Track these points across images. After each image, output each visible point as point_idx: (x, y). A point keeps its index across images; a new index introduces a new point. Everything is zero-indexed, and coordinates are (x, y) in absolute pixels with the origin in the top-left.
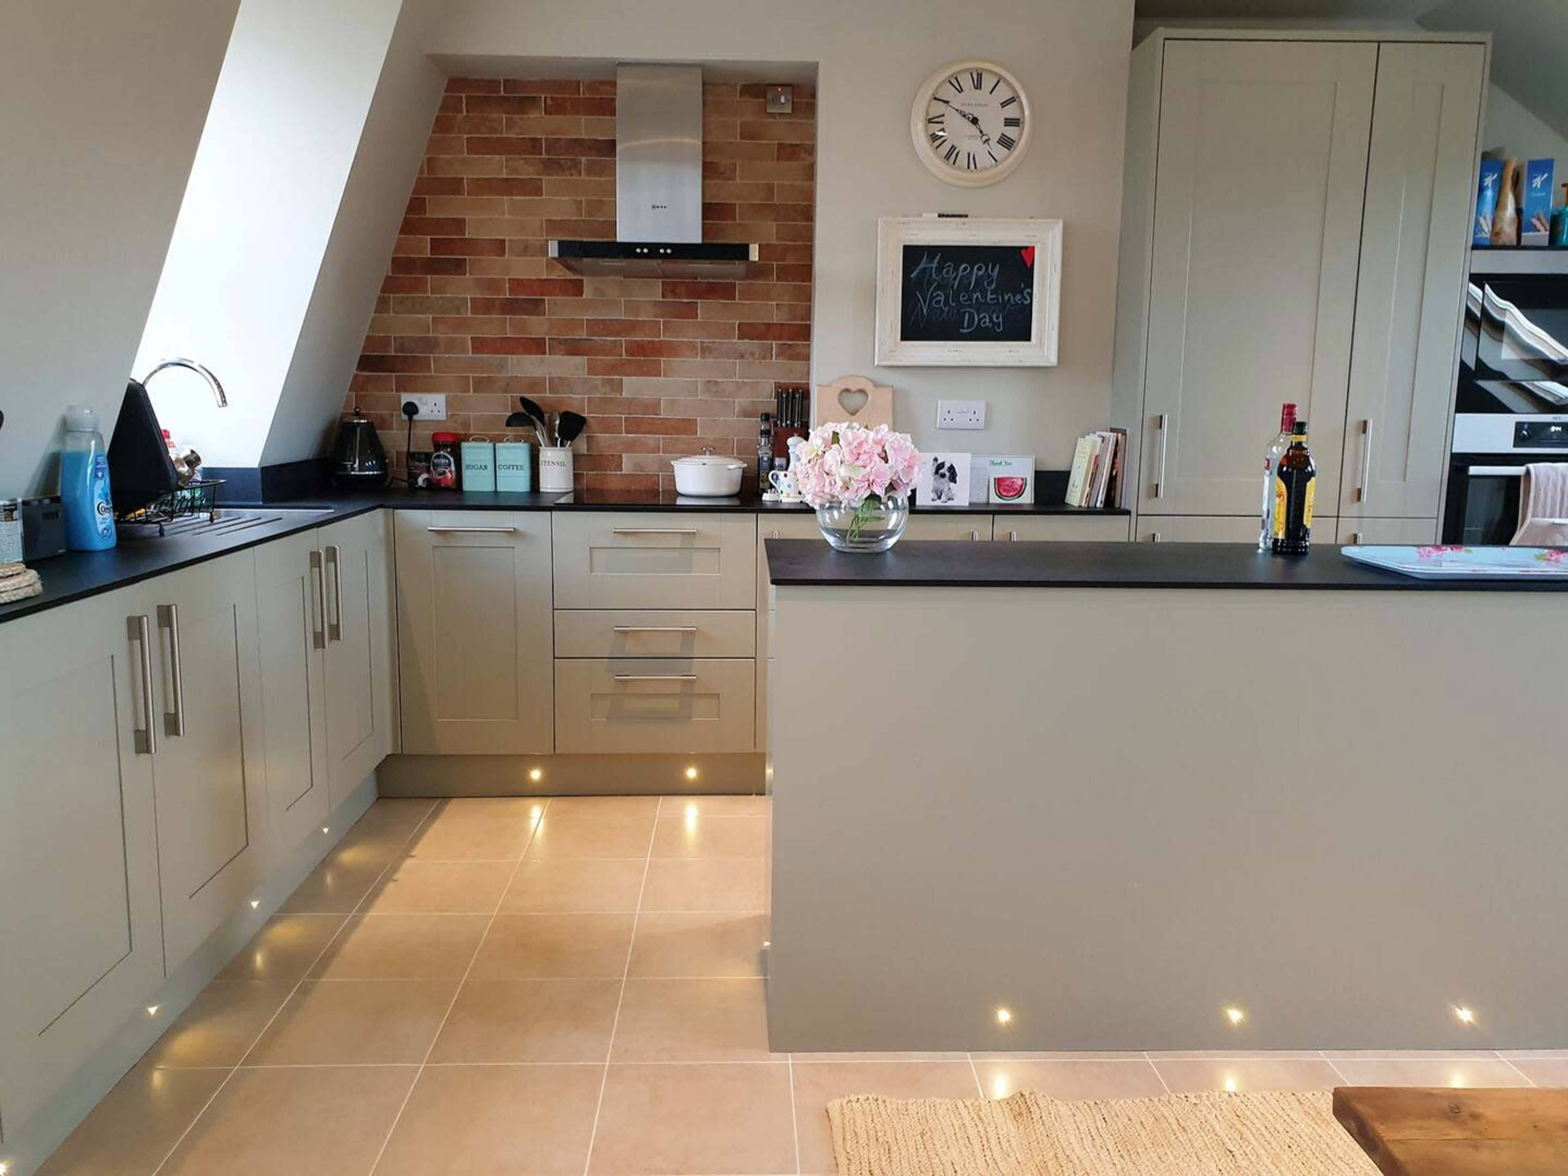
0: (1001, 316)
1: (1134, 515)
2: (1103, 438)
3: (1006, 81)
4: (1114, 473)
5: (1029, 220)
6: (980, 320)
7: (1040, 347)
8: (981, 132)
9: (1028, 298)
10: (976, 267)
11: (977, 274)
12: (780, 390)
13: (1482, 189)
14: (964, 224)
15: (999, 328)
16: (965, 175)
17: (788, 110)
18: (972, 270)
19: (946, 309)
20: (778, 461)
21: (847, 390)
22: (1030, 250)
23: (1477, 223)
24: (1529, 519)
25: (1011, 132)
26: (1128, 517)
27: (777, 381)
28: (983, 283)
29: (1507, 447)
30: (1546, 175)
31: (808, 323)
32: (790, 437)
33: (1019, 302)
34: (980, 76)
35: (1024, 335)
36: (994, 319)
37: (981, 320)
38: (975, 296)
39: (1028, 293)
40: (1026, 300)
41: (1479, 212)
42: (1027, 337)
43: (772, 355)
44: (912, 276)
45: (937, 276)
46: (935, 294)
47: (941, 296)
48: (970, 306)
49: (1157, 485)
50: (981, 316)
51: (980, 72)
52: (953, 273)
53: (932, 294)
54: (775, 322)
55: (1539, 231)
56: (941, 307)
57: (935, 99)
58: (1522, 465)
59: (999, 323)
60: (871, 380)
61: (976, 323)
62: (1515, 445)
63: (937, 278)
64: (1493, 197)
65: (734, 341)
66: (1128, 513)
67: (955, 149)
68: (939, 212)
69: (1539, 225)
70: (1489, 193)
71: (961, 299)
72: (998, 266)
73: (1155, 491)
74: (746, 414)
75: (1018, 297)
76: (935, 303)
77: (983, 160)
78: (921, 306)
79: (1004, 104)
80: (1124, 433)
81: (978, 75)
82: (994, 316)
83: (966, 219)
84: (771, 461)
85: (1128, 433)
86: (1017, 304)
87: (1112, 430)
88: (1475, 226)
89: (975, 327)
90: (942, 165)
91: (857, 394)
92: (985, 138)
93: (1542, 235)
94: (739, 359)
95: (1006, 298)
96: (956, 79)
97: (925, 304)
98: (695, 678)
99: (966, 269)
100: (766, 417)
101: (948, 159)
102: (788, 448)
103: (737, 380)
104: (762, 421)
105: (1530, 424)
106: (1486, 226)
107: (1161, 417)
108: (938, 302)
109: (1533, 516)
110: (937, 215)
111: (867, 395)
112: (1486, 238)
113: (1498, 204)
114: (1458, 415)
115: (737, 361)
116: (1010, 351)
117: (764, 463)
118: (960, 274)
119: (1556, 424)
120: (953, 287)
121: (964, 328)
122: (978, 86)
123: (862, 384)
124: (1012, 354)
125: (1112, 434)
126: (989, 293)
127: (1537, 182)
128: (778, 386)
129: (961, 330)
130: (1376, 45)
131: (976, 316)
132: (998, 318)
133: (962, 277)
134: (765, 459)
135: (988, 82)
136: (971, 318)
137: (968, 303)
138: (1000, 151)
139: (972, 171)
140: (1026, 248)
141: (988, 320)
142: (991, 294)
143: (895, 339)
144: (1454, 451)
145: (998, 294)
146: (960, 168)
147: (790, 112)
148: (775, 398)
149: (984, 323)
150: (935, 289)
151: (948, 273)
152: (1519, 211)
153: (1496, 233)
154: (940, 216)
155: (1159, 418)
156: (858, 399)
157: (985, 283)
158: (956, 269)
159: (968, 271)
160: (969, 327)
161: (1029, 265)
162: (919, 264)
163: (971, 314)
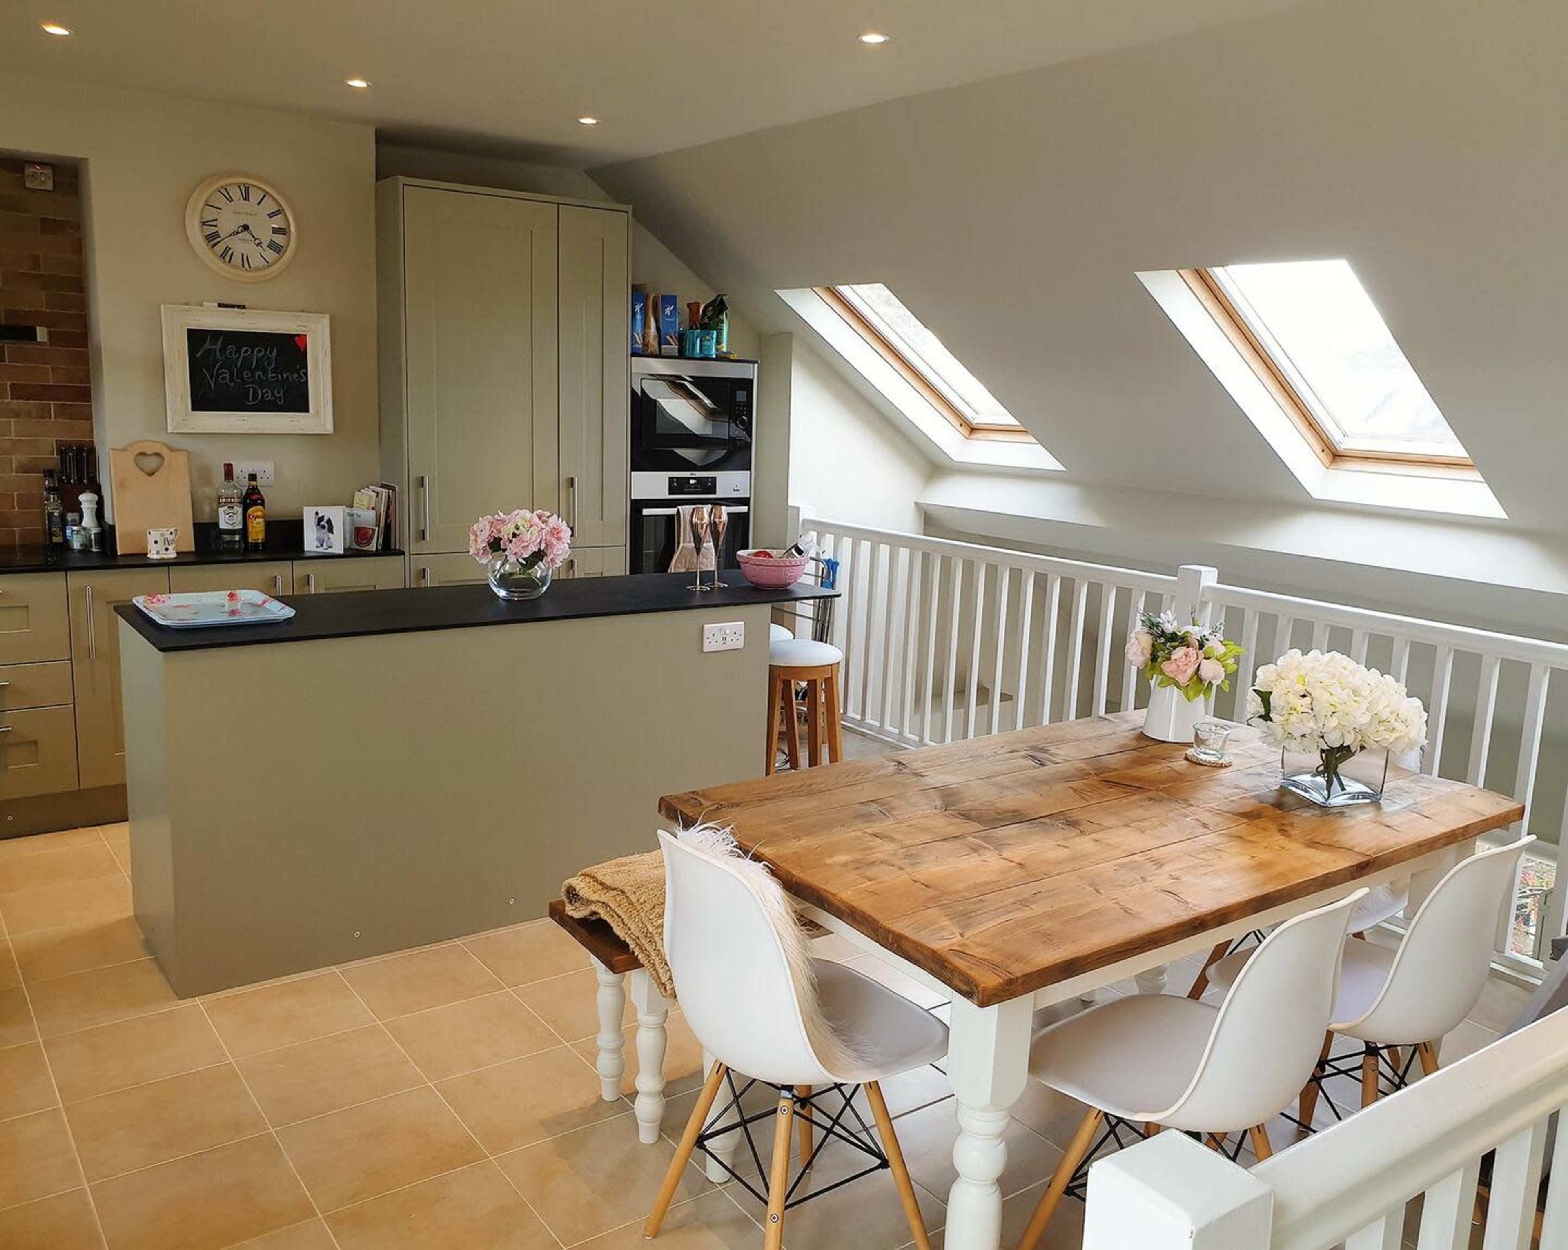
0: (282, 391)
1: (407, 554)
2: (377, 493)
3: (271, 196)
4: (388, 521)
5: (299, 314)
6: (263, 395)
7: (318, 417)
8: (253, 237)
9: (304, 377)
10: (256, 349)
11: (257, 356)
12: (63, 448)
13: (634, 314)
14: (243, 314)
15: (280, 401)
16: (239, 272)
17: (50, 186)
18: (253, 352)
19: (232, 384)
20: (70, 517)
21: (143, 454)
22: (303, 338)
23: (633, 335)
24: (681, 545)
25: (279, 239)
26: (403, 556)
27: (58, 439)
28: (263, 363)
29: (665, 495)
30: (672, 307)
31: (88, 385)
32: (81, 494)
33: (296, 380)
34: (247, 190)
35: (303, 407)
36: (276, 394)
37: (265, 394)
38: (257, 374)
39: (303, 373)
40: (302, 378)
41: (633, 330)
42: (306, 409)
43: (51, 414)
44: (198, 355)
45: (221, 356)
46: (220, 372)
47: (226, 373)
48: (252, 383)
49: (424, 531)
50: (264, 391)
51: (247, 186)
52: (235, 354)
53: (218, 371)
54: (51, 383)
55: (672, 345)
56: (227, 384)
57: (207, 205)
58: (675, 507)
59: (280, 398)
60: (166, 445)
61: (260, 397)
62: (670, 493)
63: (221, 358)
64: (642, 319)
65: (6, 401)
66: (403, 553)
67: (230, 249)
68: (220, 302)
69: (673, 343)
70: (639, 317)
71: (245, 376)
72: (275, 350)
73: (422, 535)
74: (25, 469)
75: (295, 376)
76: (222, 379)
77: (256, 261)
78: (209, 381)
79: (271, 215)
80: (394, 489)
81: (245, 187)
82: (276, 391)
83: (243, 310)
84: (63, 517)
85: (397, 490)
86: (295, 381)
87: (383, 486)
88: (632, 340)
89: (257, 401)
90: (220, 263)
91: (153, 457)
92: (257, 242)
93: (674, 347)
94: (13, 417)
95: (285, 376)
96: (226, 189)
97: (212, 379)
98: (10, 729)
99: (246, 351)
100: (49, 473)
101: (223, 258)
102: (81, 503)
103: (13, 438)
104: (45, 476)
105: (677, 478)
106: (639, 340)
107: (423, 478)
108: (224, 378)
109: (684, 542)
110: (216, 305)
111: (163, 458)
112: (640, 348)
113: (645, 325)
114: (633, 473)
115: (12, 420)
116: (292, 421)
117: (54, 518)
118: (242, 355)
119: (694, 478)
120: (236, 367)
121: (249, 401)
122: (247, 198)
123: (157, 448)
124: (293, 423)
125: (385, 490)
126: (270, 372)
127: (668, 311)
128: (59, 444)
129: (247, 403)
130: (556, 205)
131: (259, 391)
132: (279, 393)
133: (244, 357)
134: (56, 514)
135: (255, 195)
136: (255, 393)
137: (251, 380)
138: (271, 255)
139: (246, 270)
140: (298, 335)
141: (270, 395)
142: (272, 373)
143: (186, 409)
144: (632, 498)
145: (277, 373)
146: (236, 267)
147: (51, 189)
148: (57, 454)
149: (267, 397)
150: (221, 368)
151: (231, 353)
152: (658, 329)
153: (646, 344)
154: (220, 305)
155: (421, 479)
156: (154, 462)
157: (266, 363)
158: (238, 351)
159: (249, 353)
160: (253, 400)
161: (302, 349)
162: (203, 345)
163: (254, 389)
